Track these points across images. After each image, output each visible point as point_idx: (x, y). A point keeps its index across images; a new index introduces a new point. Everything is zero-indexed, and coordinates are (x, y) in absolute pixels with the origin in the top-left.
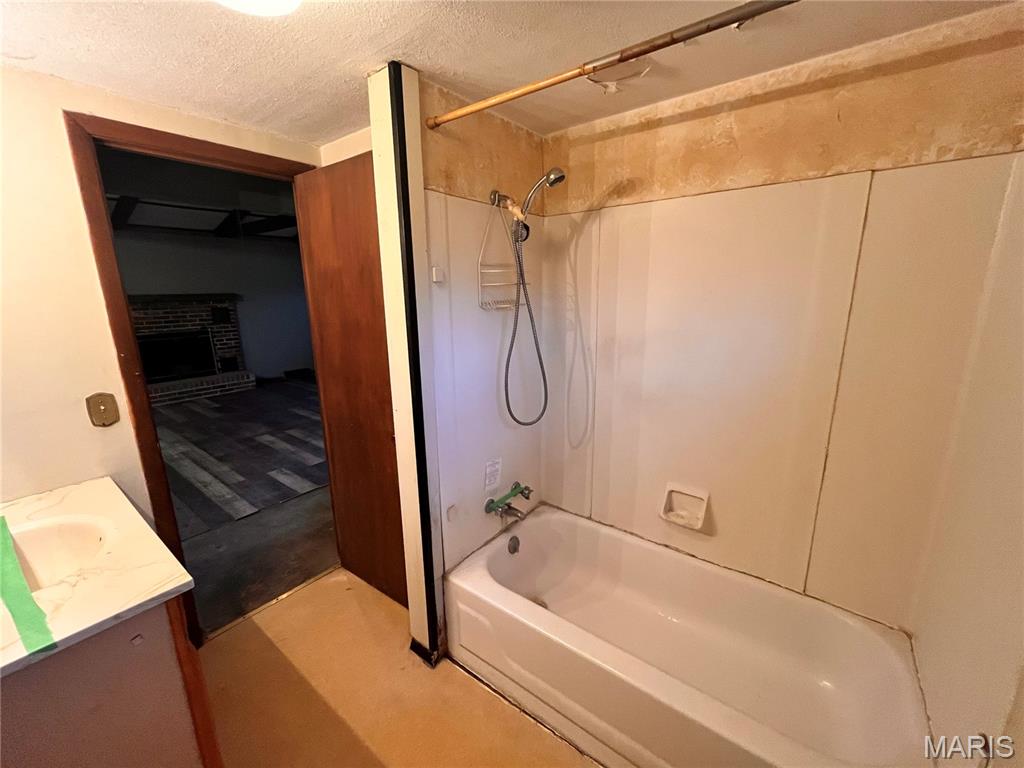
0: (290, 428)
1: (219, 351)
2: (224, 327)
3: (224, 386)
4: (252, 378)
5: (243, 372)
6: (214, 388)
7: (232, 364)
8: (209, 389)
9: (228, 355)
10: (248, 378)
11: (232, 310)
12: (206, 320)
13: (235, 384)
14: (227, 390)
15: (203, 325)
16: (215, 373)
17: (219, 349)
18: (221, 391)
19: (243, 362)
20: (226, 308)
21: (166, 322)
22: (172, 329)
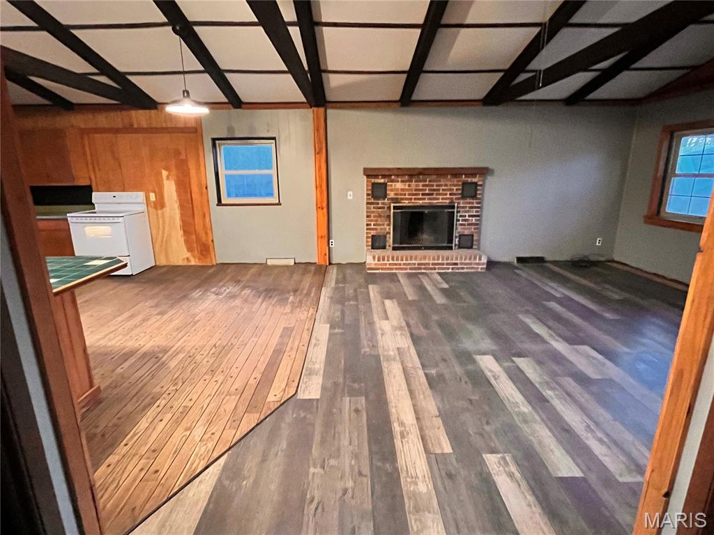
0: (520, 355)
1: (459, 227)
2: (470, 203)
3: (456, 264)
4: (484, 260)
5: (477, 252)
6: (447, 264)
7: (468, 242)
8: (443, 264)
9: (466, 232)
10: (480, 259)
11: (481, 185)
12: (455, 194)
13: (466, 264)
14: (458, 269)
15: (452, 198)
16: (451, 248)
17: (462, 225)
18: (452, 269)
19: (479, 240)
20: (476, 184)
21: (423, 194)
22: (427, 201)
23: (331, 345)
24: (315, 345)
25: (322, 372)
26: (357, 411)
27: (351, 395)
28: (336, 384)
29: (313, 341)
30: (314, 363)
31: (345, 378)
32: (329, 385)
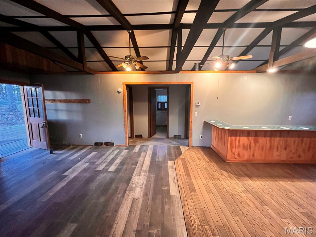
23: (168, 179)
24: (174, 179)
25: (169, 168)
26: (158, 158)
27: (160, 161)
28: (164, 164)
29: (176, 181)
30: (172, 170)
31: (161, 166)
32: (166, 164)
